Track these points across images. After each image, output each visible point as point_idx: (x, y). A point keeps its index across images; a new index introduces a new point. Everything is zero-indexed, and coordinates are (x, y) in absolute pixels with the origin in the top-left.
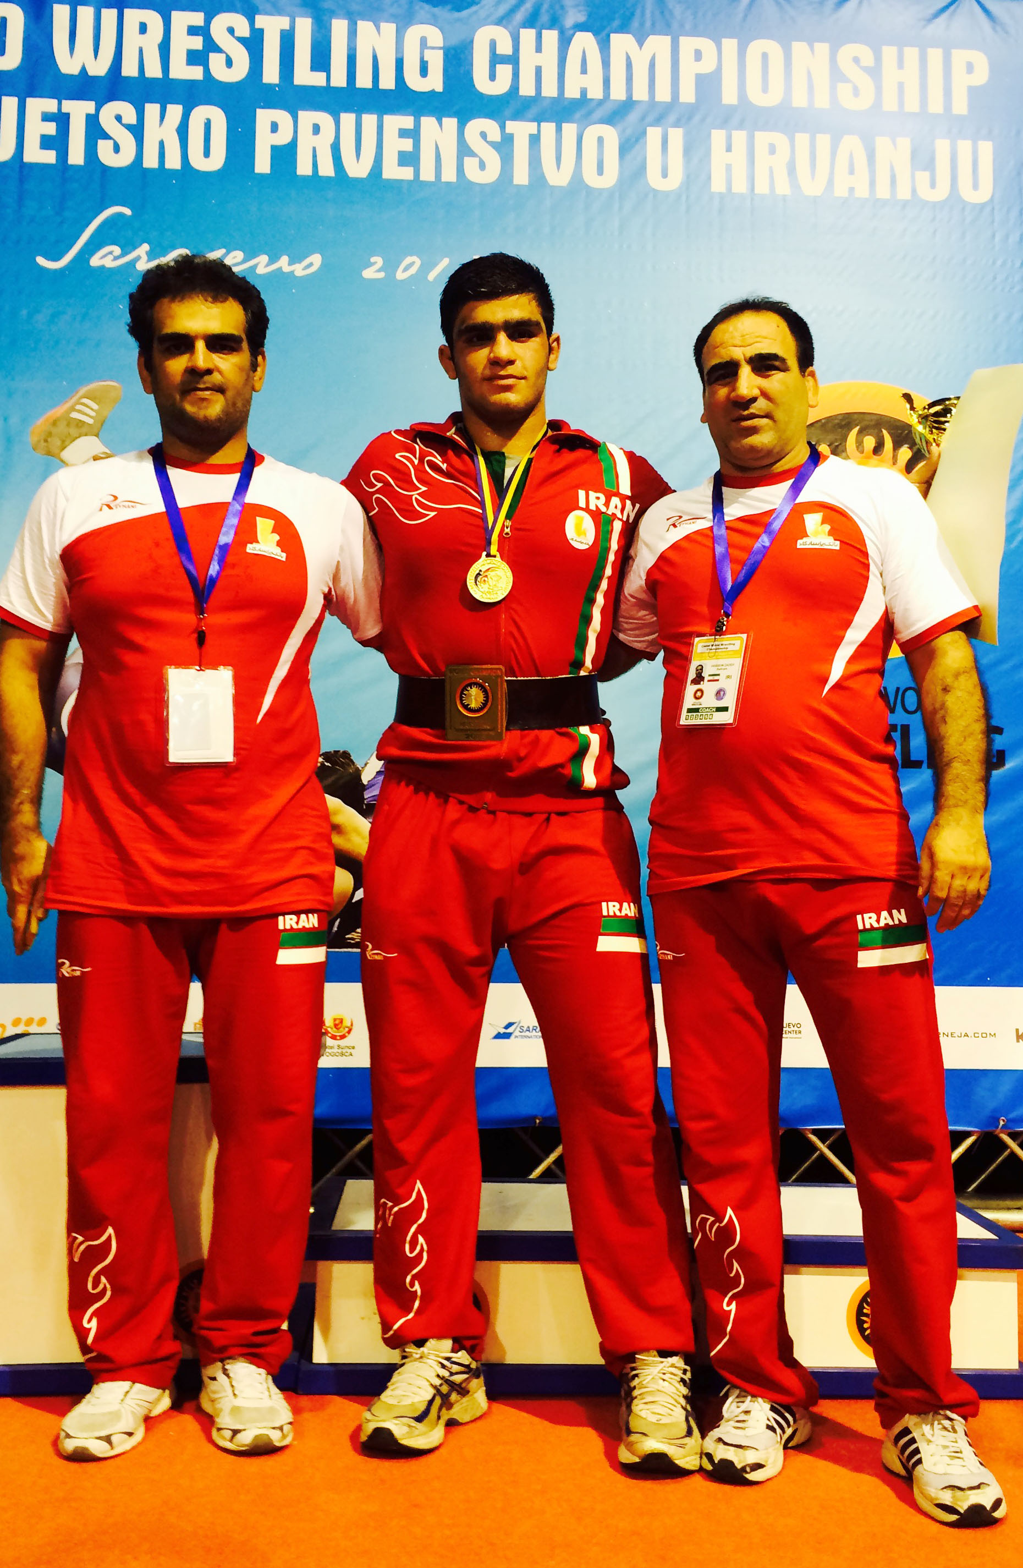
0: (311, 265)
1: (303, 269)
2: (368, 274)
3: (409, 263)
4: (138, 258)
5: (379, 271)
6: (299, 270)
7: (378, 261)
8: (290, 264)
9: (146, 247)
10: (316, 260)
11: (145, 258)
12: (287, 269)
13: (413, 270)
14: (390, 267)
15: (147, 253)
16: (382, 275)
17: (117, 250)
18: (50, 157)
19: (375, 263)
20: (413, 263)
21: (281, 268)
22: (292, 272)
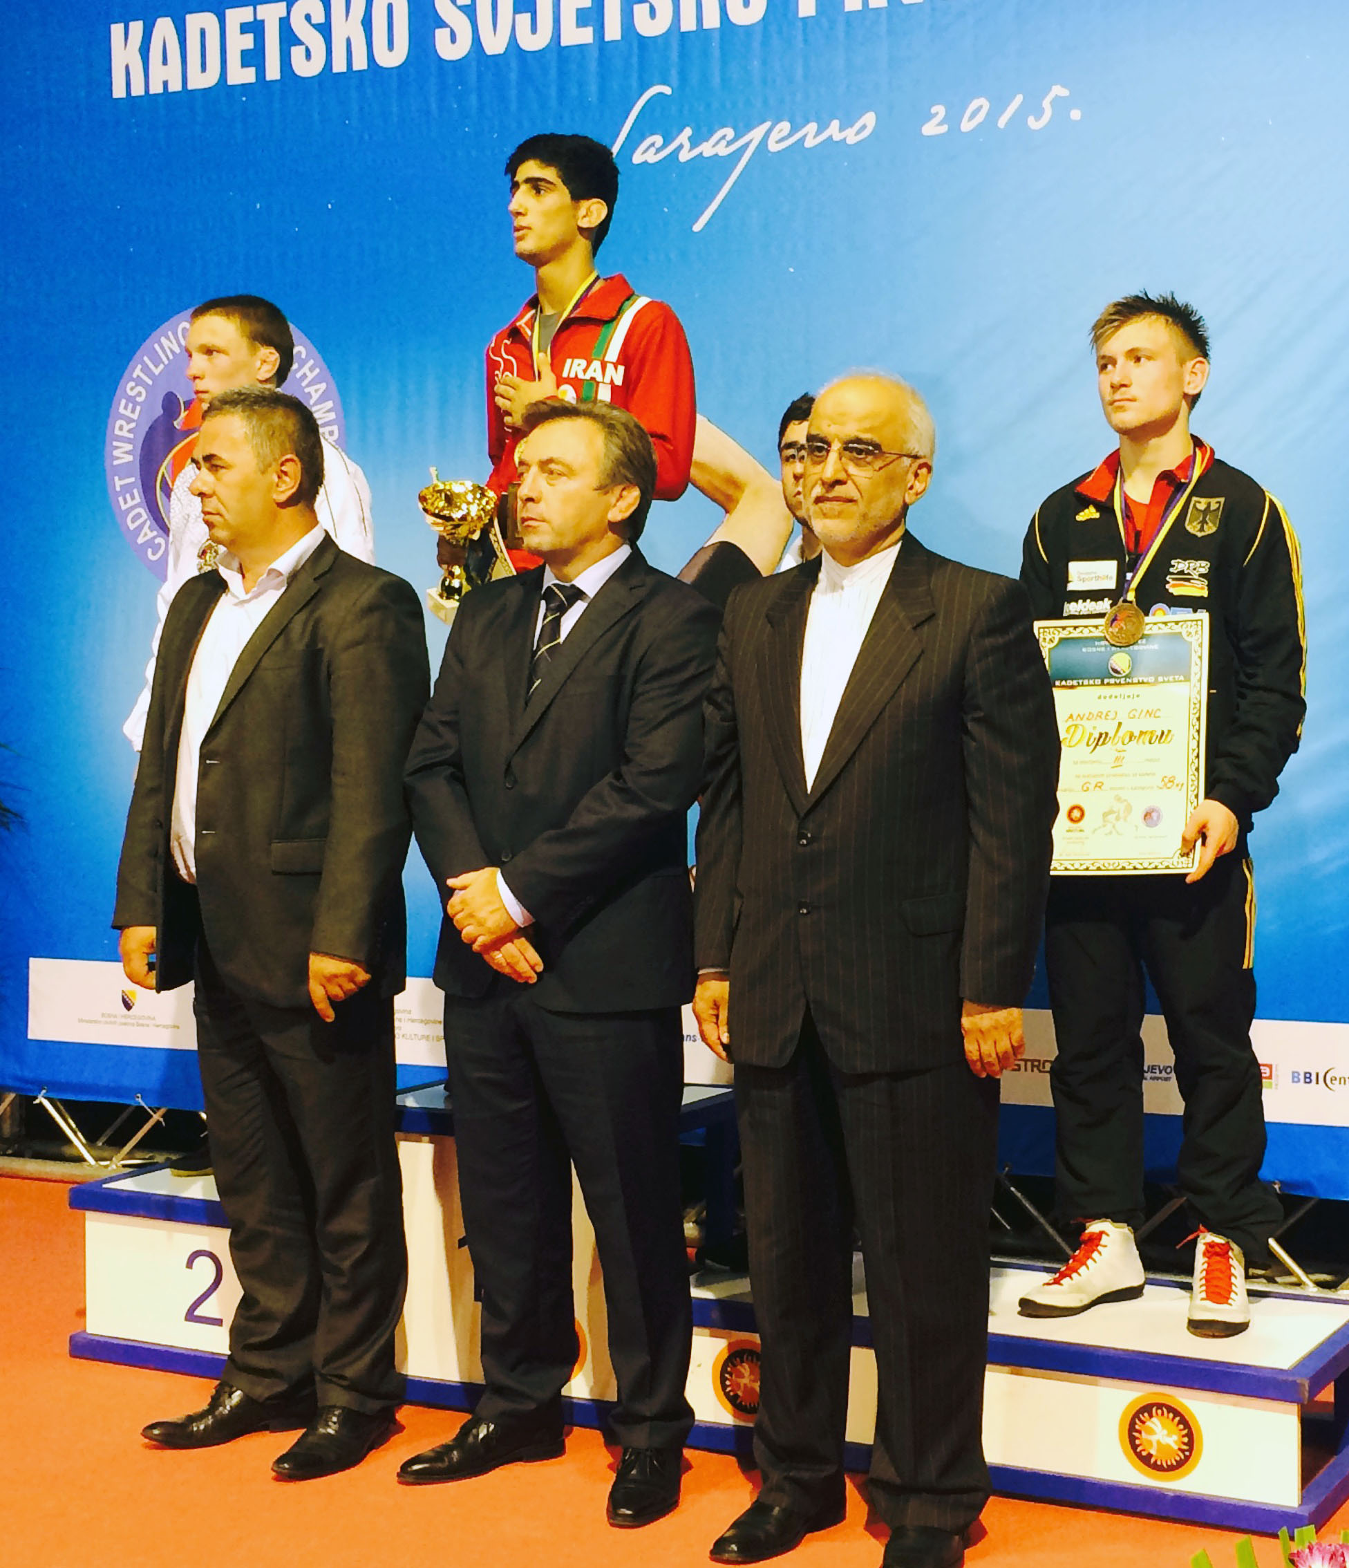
0: (864, 127)
1: (858, 133)
2: (930, 129)
3: (974, 108)
4: (681, 147)
5: (940, 124)
6: (851, 137)
7: (940, 110)
8: (841, 129)
9: (688, 132)
10: (869, 119)
11: (687, 145)
12: (837, 137)
13: (980, 117)
14: (953, 119)
15: (689, 138)
16: (944, 128)
17: (658, 140)
18: (586, 36)
19: (937, 113)
20: (981, 107)
21: (830, 137)
22: (845, 139)
